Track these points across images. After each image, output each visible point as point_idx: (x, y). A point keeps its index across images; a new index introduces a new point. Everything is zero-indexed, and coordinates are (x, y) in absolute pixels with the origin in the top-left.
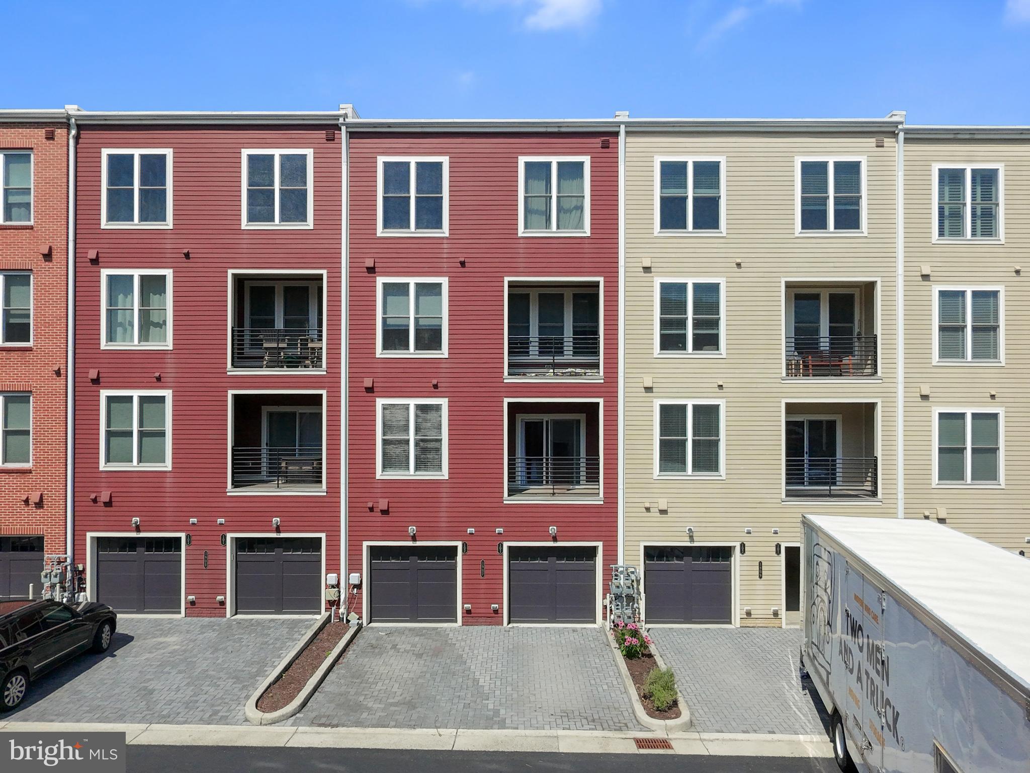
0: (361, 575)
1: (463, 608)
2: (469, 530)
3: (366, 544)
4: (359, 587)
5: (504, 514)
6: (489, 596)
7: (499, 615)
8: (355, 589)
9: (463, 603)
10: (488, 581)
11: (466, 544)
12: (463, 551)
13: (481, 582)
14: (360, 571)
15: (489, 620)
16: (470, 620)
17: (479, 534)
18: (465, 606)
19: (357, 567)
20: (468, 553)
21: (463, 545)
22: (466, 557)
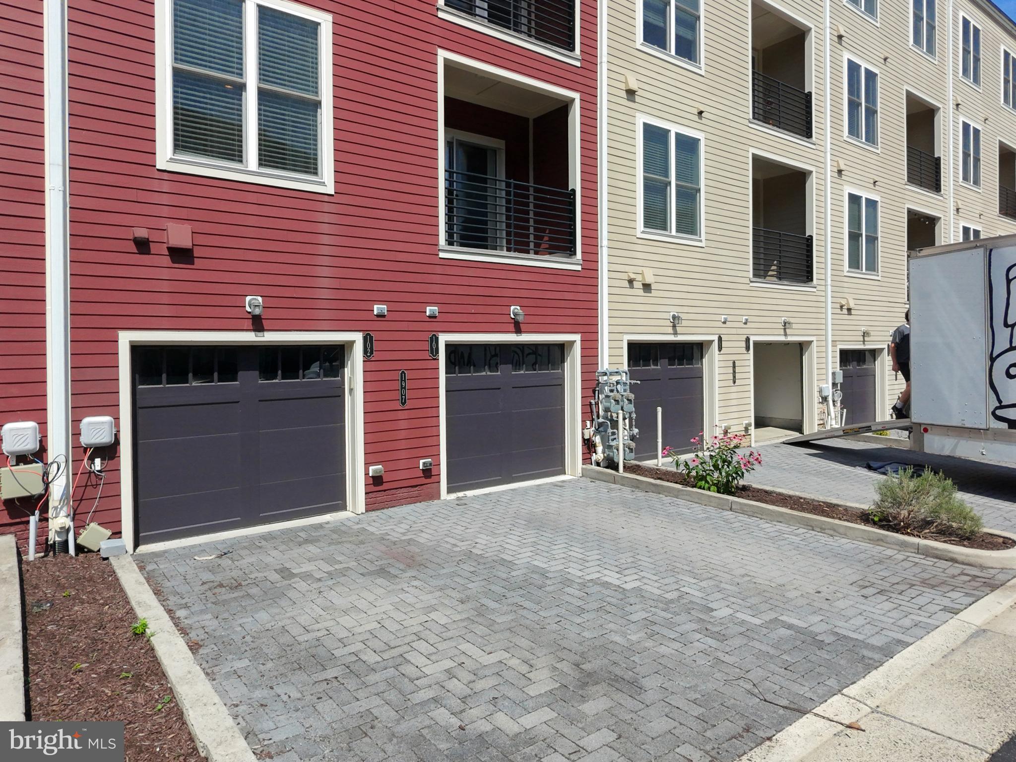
0: (117, 419)
1: (367, 474)
2: (377, 308)
3: (125, 339)
4: (109, 452)
5: (437, 279)
6: (415, 443)
7: (433, 479)
8: (98, 461)
9: (367, 464)
10: (414, 414)
11: (371, 338)
12: (365, 352)
13: (401, 415)
14: (113, 408)
15: (415, 492)
16: (381, 497)
17: (398, 316)
18: (371, 468)
19: (106, 399)
20: (376, 356)
21: (365, 339)
22: (372, 366)
